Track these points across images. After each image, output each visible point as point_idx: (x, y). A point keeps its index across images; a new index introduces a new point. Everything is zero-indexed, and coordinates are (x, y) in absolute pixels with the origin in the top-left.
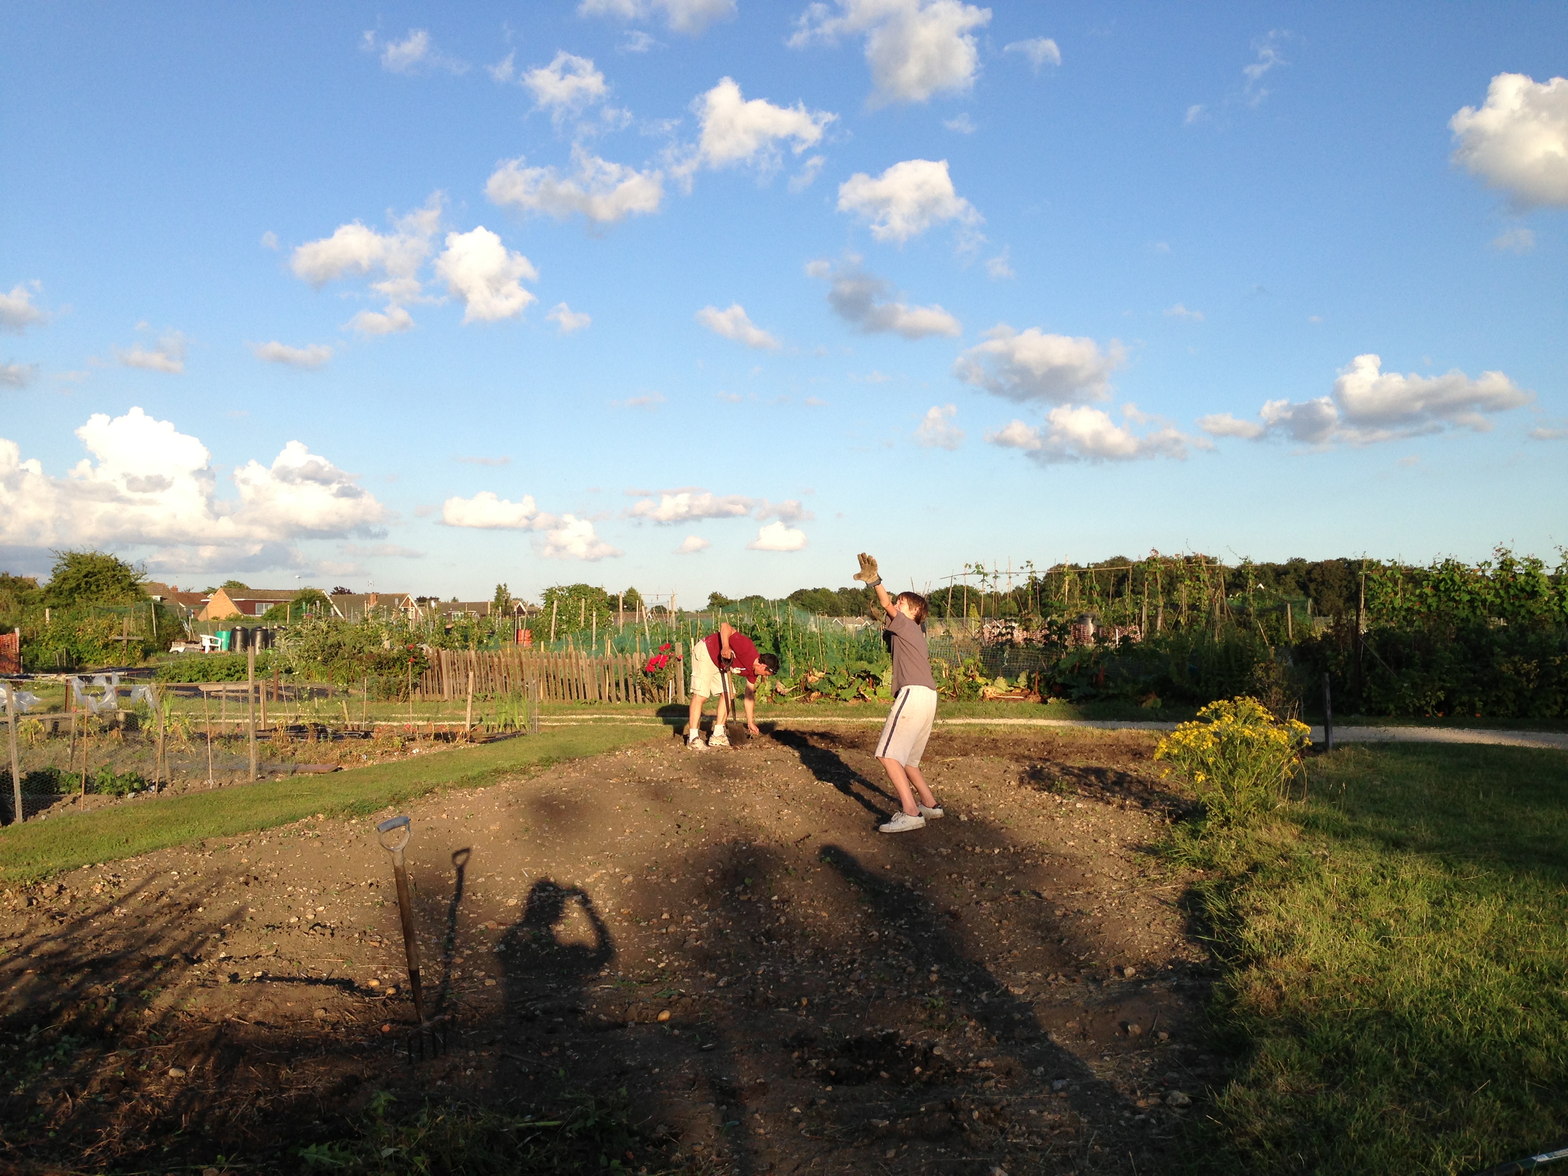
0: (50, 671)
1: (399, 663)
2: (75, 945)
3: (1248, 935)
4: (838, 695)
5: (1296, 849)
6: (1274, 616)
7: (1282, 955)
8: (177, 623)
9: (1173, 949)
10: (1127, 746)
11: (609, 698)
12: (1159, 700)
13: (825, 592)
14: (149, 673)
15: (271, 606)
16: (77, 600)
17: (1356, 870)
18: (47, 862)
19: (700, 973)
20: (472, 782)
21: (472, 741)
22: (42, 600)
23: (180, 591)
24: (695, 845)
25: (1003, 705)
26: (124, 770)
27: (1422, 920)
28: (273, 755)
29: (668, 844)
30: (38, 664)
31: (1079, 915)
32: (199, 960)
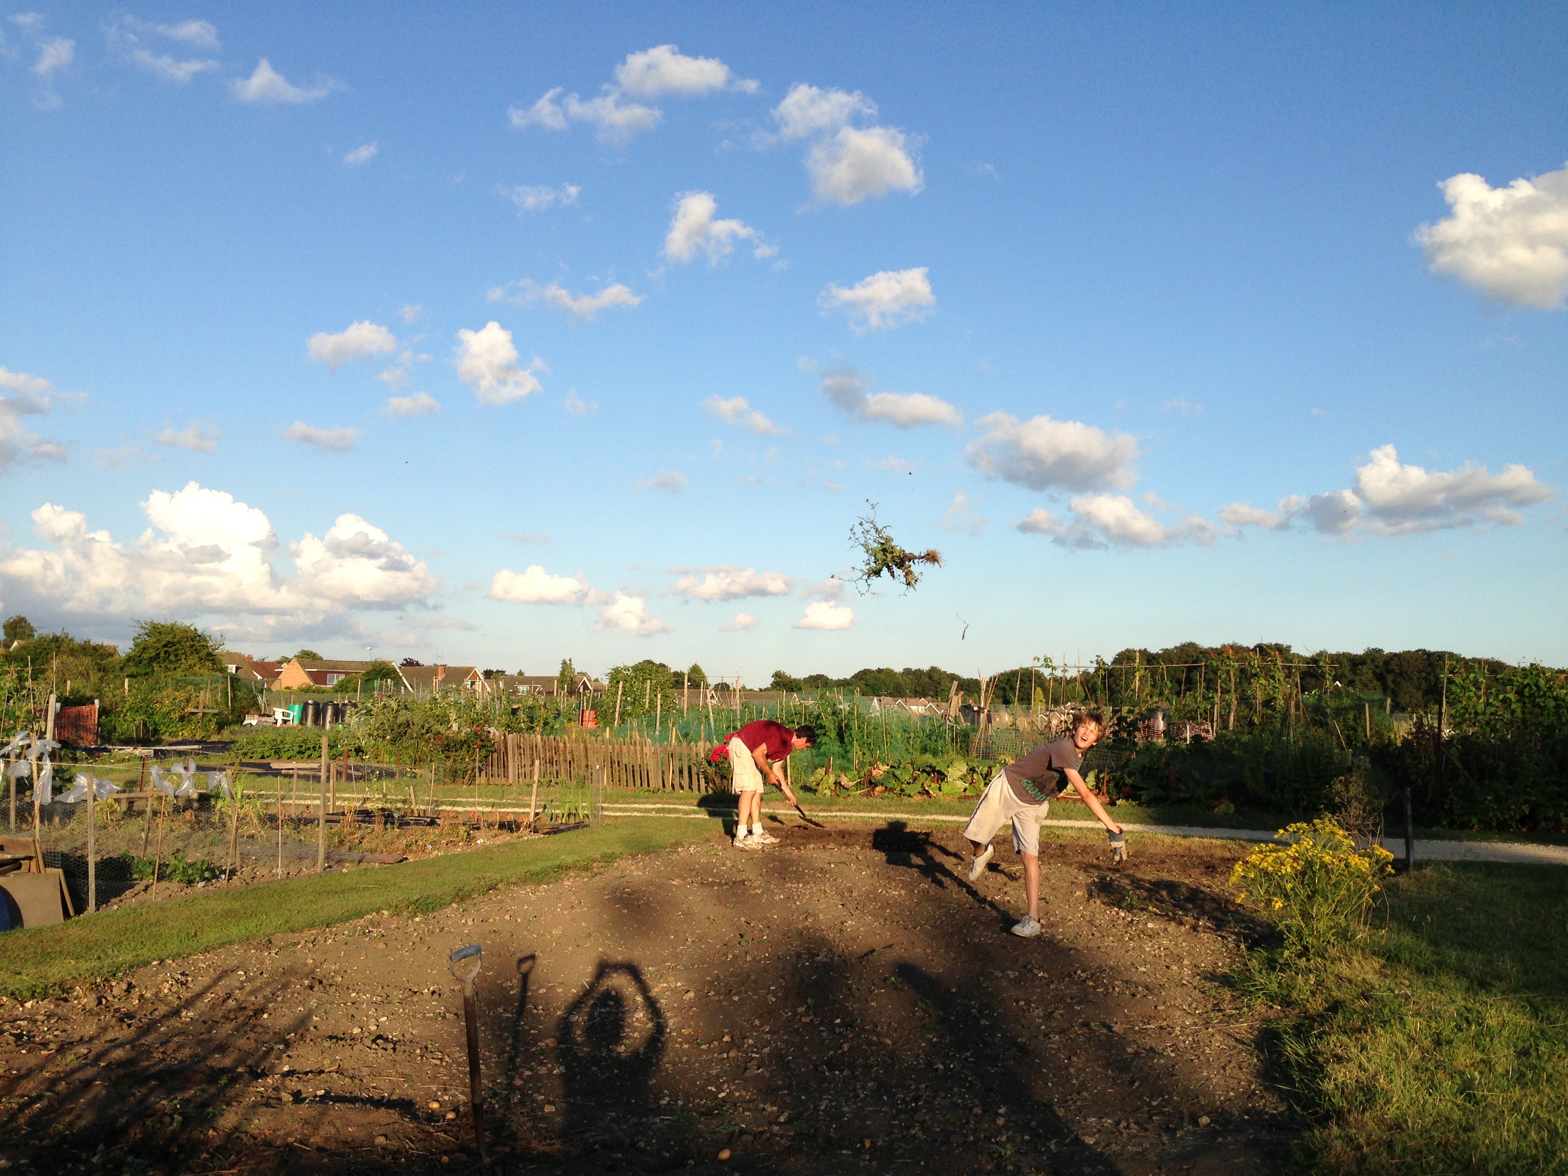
0: (128, 742)
1: (466, 746)
2: (142, 1053)
3: (1328, 1086)
4: (902, 790)
5: (1377, 987)
6: (1351, 716)
7: (1363, 1111)
8: (251, 695)
9: (1249, 1097)
10: (1200, 857)
11: (673, 785)
12: (1232, 806)
13: (889, 673)
14: (224, 746)
15: (342, 677)
16: (155, 669)
17: (1439, 1013)
18: (117, 957)
19: (761, 1106)
20: (535, 878)
21: (536, 831)
22: (122, 669)
23: (255, 660)
24: (758, 958)
25: (1070, 805)
26: (195, 856)
27: (1508, 1072)
28: (341, 842)
29: (730, 956)
30: (116, 735)
31: (1151, 1054)
32: (263, 1075)
